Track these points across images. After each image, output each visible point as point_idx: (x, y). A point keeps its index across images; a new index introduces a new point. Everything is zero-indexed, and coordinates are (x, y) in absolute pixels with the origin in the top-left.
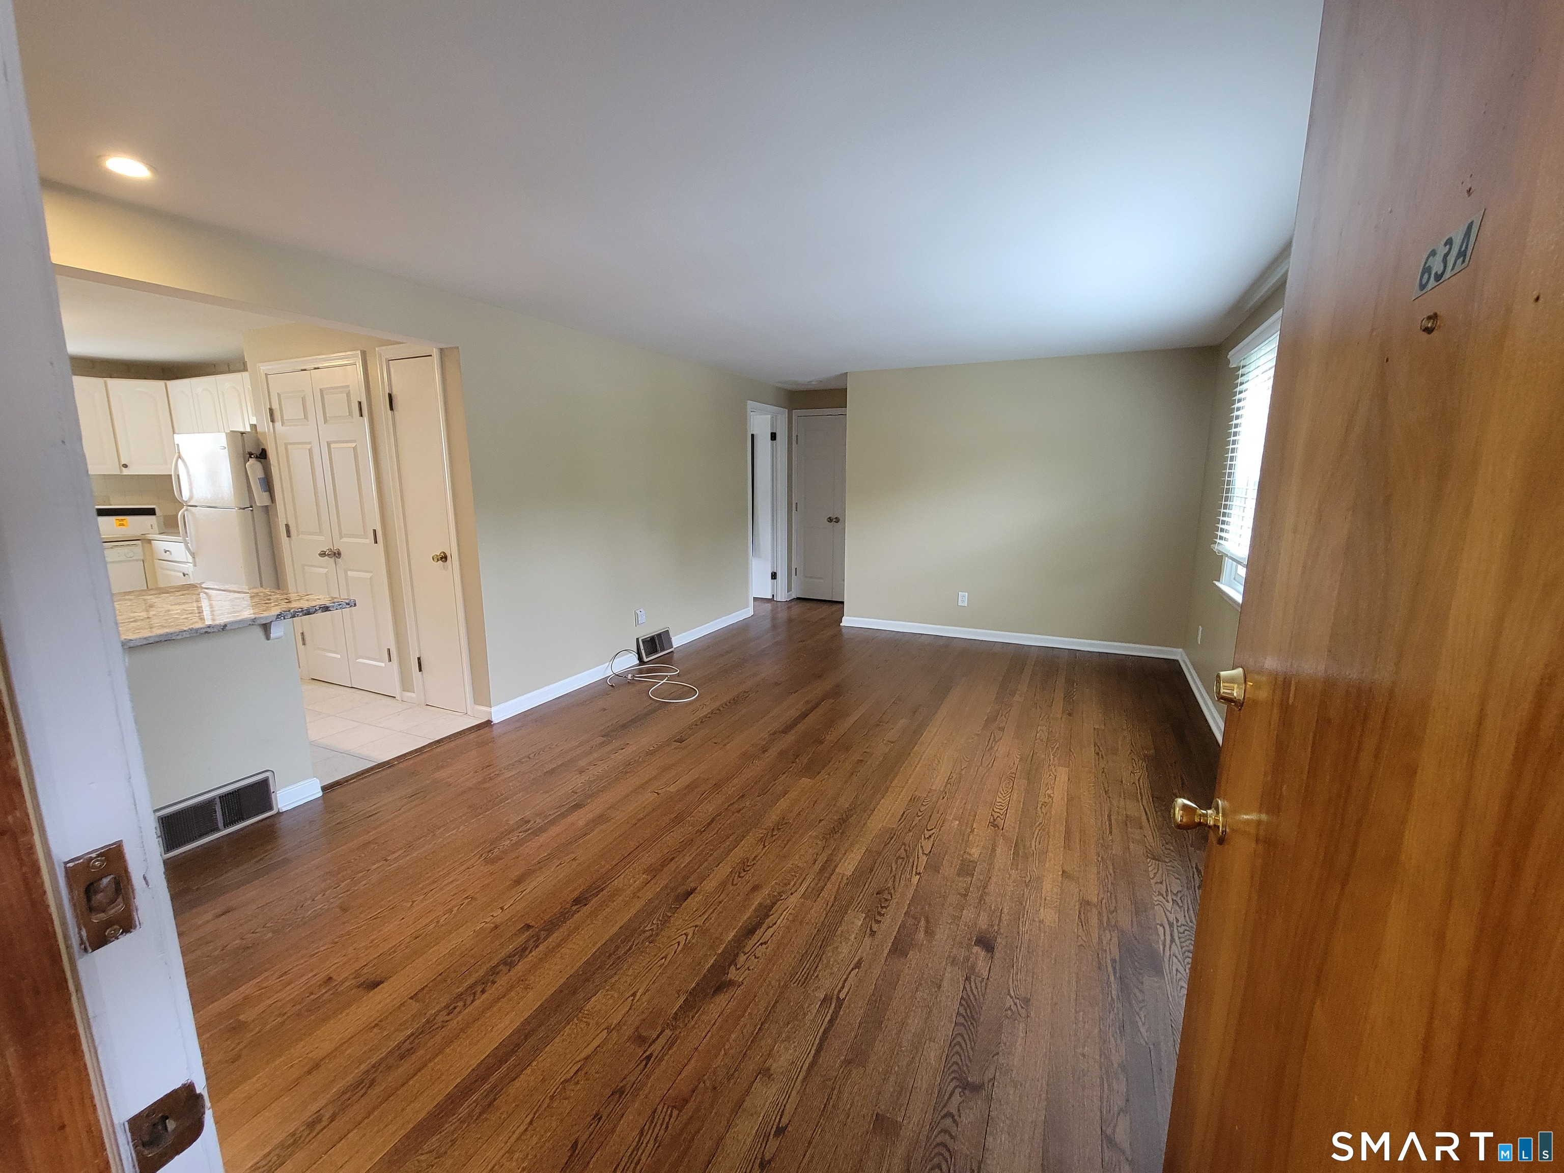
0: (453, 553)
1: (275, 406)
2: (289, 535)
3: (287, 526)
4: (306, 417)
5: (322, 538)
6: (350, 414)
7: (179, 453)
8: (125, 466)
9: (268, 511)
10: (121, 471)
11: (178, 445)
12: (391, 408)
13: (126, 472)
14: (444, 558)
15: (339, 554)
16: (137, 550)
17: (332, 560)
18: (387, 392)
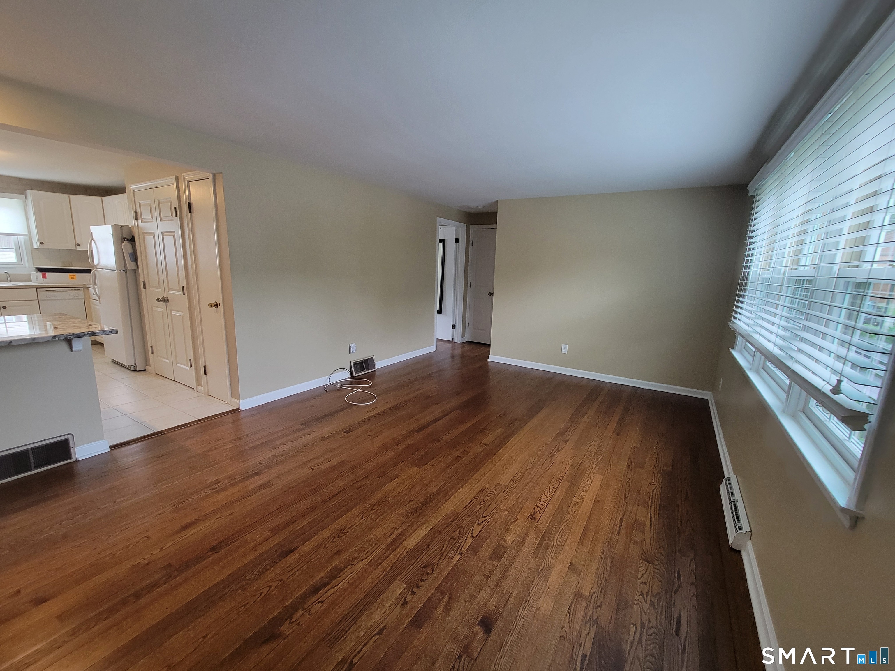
0: (220, 302)
1: (138, 210)
2: (145, 288)
3: (144, 282)
4: (152, 217)
5: (160, 290)
6: (172, 215)
7: (92, 237)
8: (78, 245)
9: (135, 272)
10: (76, 248)
11: (92, 232)
12: (190, 211)
13: (79, 248)
14: (216, 305)
15: (168, 300)
16: (81, 293)
17: (164, 304)
18: (188, 201)
